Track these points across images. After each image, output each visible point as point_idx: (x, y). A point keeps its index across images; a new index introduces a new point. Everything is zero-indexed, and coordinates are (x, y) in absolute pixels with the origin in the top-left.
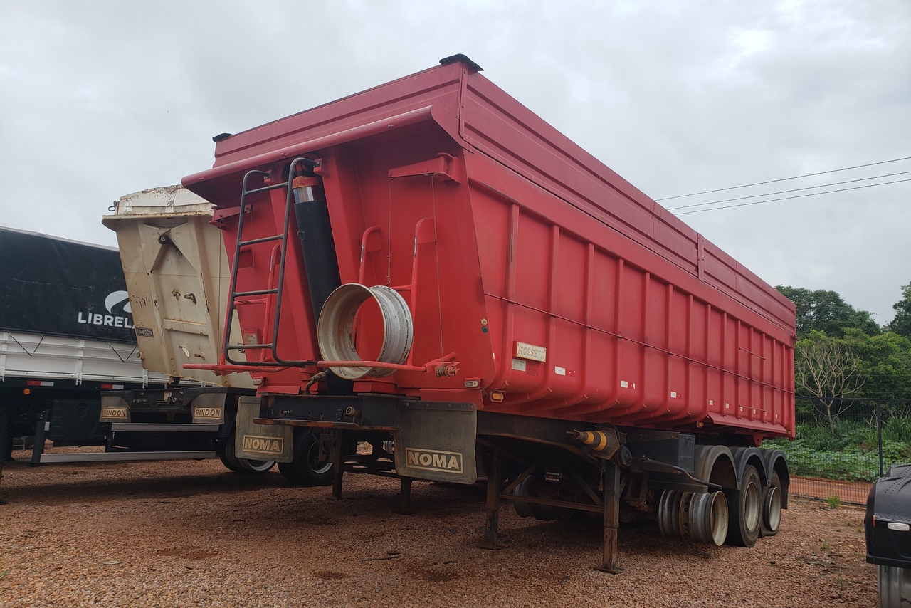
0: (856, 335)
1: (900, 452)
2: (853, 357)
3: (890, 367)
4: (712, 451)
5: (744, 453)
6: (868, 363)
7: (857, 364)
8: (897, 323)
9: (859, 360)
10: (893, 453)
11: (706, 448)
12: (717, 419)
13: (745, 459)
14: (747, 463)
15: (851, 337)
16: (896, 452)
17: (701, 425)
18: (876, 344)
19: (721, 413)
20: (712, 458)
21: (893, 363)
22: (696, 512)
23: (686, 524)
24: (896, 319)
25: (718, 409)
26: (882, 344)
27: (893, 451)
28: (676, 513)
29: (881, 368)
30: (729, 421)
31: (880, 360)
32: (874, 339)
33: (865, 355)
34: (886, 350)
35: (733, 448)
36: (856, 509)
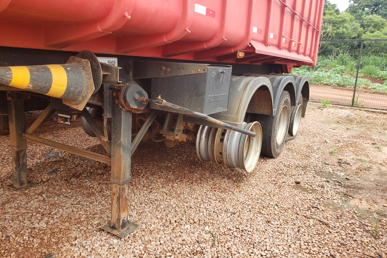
0: (331, 14)
1: (342, 70)
2: (328, 25)
3: (345, 30)
4: (251, 83)
5: (282, 82)
6: (335, 28)
7: (330, 28)
8: (349, 9)
9: (331, 27)
10: (339, 71)
11: (245, 80)
12: (260, 49)
13: (282, 86)
14: (284, 90)
15: (329, 15)
16: (340, 70)
17: (241, 55)
18: (339, 18)
19: (265, 42)
20: (250, 91)
21: (346, 28)
22: (231, 144)
23: (221, 153)
24: (349, 7)
25: (261, 37)
26: (342, 18)
27: (339, 70)
28: (212, 143)
29: (341, 30)
30: (272, 51)
31: (340, 27)
32: (338, 16)
33: (334, 23)
34: (344, 21)
35: (272, 77)
36: (336, 107)
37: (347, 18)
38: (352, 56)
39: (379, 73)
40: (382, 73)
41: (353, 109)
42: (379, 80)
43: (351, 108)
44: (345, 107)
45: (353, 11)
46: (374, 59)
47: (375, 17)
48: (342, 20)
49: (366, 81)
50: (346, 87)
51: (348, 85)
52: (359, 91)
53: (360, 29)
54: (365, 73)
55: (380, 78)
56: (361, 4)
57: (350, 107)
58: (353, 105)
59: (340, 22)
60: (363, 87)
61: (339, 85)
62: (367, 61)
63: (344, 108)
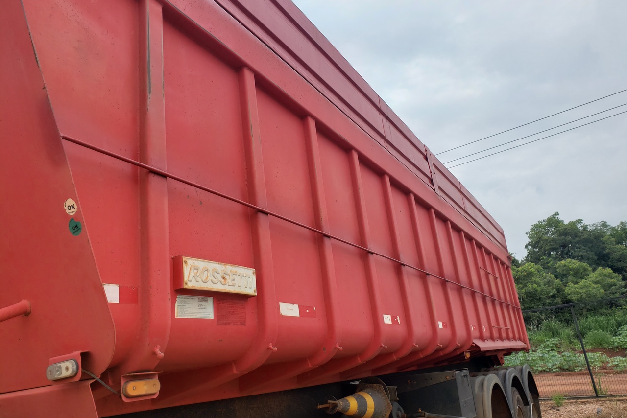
4: (485, 383)
5: (507, 377)
8: (530, 257)
13: (509, 382)
14: (512, 386)
17: (468, 355)
19: (482, 338)
24: (528, 255)
25: (479, 334)
26: (526, 271)
32: (520, 269)
36: (576, 402)
37: (533, 270)
38: (562, 320)
39: (612, 340)
40: (617, 340)
41: (600, 401)
42: (618, 351)
43: (597, 401)
44: (588, 400)
45: (536, 258)
46: (596, 321)
47: (570, 262)
48: (527, 274)
49: (599, 356)
50: (574, 370)
51: (576, 366)
52: (596, 373)
53: (556, 281)
54: (592, 344)
55: (617, 347)
56: (543, 247)
57: (595, 400)
58: (597, 395)
59: (525, 276)
60: (600, 367)
61: (562, 369)
62: (587, 325)
63: (587, 402)
